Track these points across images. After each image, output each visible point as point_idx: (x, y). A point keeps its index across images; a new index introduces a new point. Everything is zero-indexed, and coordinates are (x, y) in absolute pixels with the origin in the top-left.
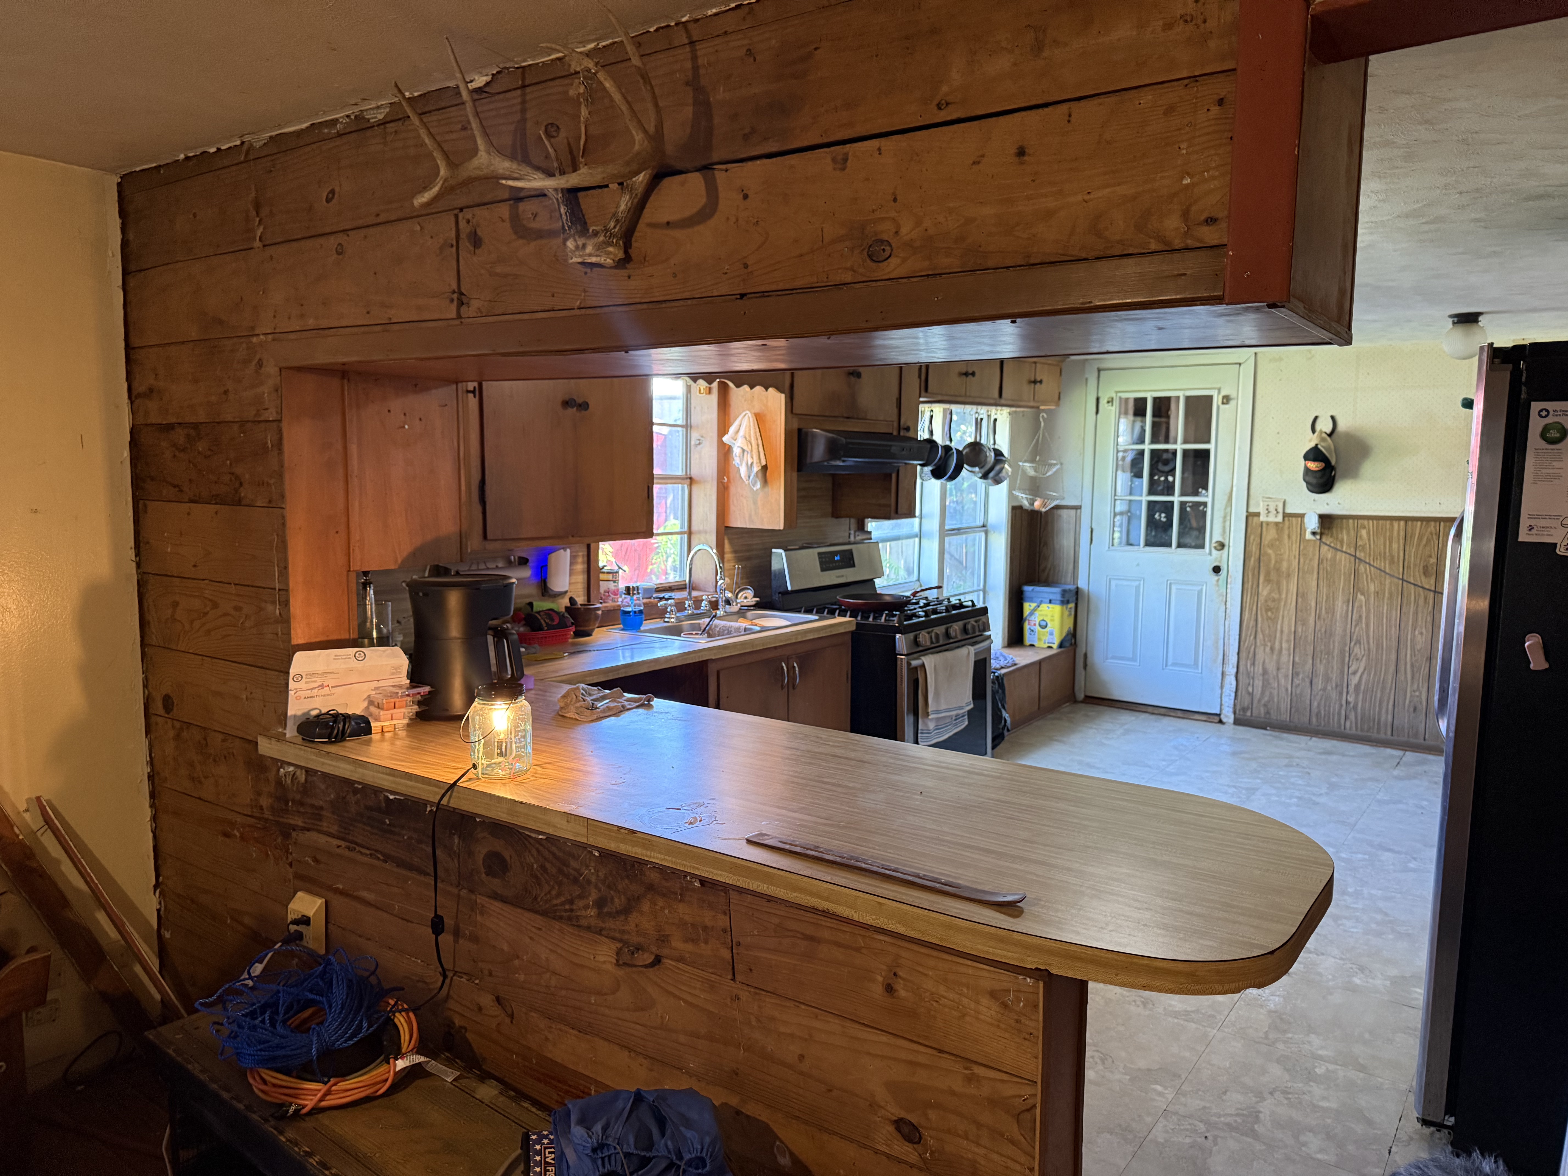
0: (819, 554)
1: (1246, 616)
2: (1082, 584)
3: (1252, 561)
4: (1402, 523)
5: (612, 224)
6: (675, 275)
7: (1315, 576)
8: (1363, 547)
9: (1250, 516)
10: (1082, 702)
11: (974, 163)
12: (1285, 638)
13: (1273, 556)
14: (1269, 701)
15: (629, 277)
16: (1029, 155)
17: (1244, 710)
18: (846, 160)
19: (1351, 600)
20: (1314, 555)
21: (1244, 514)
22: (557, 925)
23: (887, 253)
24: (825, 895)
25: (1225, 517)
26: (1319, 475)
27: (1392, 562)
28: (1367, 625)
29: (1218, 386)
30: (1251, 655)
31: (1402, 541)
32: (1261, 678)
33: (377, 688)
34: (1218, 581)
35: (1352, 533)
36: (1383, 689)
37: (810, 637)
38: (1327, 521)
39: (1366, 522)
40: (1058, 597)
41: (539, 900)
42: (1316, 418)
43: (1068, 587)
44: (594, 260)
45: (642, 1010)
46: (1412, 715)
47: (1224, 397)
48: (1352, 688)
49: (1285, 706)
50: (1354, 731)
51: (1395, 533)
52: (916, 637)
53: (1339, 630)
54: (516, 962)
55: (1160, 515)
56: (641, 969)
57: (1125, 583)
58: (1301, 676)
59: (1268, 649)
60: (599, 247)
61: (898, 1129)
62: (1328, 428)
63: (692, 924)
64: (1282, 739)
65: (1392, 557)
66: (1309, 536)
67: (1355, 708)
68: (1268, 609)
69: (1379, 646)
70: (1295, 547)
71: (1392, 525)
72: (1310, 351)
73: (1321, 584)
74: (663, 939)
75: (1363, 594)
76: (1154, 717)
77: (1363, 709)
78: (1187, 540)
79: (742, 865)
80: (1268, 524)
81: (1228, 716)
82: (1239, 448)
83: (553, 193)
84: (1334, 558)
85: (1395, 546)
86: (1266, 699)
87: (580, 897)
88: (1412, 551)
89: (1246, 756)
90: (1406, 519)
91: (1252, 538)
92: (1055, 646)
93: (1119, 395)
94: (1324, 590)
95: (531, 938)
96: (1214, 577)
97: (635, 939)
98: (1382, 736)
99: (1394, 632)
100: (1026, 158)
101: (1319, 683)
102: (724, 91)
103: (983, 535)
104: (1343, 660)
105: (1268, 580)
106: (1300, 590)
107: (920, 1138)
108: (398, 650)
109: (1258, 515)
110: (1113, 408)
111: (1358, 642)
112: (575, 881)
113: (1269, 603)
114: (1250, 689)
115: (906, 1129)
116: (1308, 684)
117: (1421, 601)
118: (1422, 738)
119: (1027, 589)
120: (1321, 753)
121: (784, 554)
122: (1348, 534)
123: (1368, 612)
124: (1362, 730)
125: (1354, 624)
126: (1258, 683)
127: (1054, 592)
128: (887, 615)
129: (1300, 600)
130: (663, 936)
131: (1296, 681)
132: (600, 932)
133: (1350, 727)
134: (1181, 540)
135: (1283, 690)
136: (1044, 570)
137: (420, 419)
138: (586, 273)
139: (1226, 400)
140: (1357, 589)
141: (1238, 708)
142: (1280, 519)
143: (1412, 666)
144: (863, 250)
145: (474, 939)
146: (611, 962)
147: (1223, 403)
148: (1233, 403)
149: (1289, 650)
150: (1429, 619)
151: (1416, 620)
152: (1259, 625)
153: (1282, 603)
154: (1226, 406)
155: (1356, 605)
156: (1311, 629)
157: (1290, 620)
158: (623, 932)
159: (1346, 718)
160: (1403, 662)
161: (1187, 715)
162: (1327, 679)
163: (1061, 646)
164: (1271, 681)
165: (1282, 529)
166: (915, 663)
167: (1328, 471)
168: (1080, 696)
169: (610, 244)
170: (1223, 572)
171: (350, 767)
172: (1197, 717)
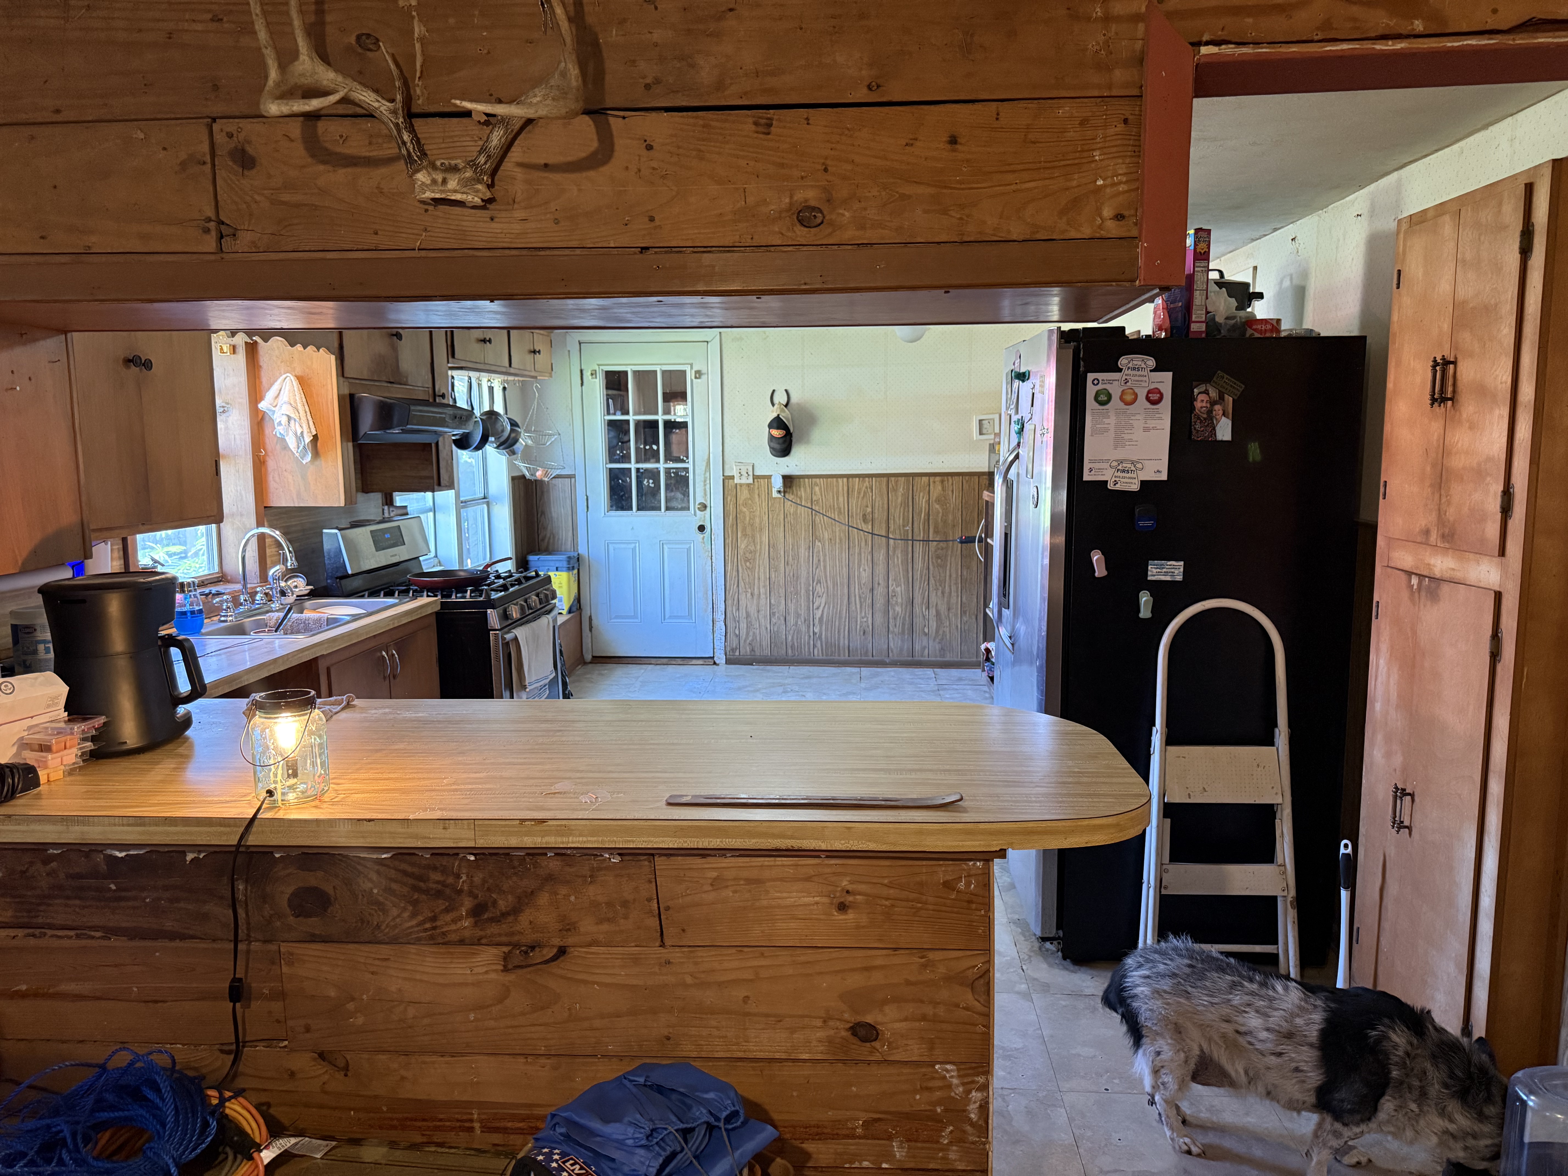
0: (371, 532)
1: (729, 568)
2: (582, 550)
3: (731, 520)
4: (845, 480)
5: (482, 159)
6: (557, 222)
7: (782, 529)
8: (817, 501)
9: (727, 479)
10: (591, 663)
11: (907, 145)
12: (762, 584)
13: (747, 513)
14: (753, 640)
15: (492, 219)
16: (961, 144)
17: (733, 650)
18: (770, 125)
19: (811, 547)
20: (780, 511)
21: (722, 478)
22: (412, 948)
23: (819, 221)
24: (789, 833)
25: (705, 481)
26: (781, 441)
27: (840, 513)
28: (825, 567)
29: (690, 362)
30: (735, 602)
31: (846, 495)
32: (745, 621)
33: (30, 728)
34: (703, 538)
35: (808, 490)
36: (840, 618)
37: (405, 621)
38: (789, 481)
39: (818, 480)
40: (565, 564)
41: (383, 927)
42: (774, 391)
43: (572, 554)
44: (458, 197)
45: (542, 1008)
46: (863, 637)
47: (696, 372)
48: (817, 621)
49: (766, 642)
50: (821, 657)
51: (840, 489)
52: (505, 611)
53: (804, 574)
54: (351, 1006)
55: (648, 482)
56: (539, 966)
57: (623, 546)
58: (777, 615)
59: (749, 595)
60: (466, 184)
61: (855, 1034)
62: (784, 400)
63: (606, 903)
64: (768, 671)
65: (839, 509)
66: (775, 494)
67: (820, 637)
68: (747, 560)
69: (835, 584)
70: (764, 504)
71: (837, 481)
72: (765, 333)
73: (787, 535)
74: (568, 927)
75: (820, 541)
76: (658, 667)
77: (826, 638)
78: (674, 504)
79: (689, 826)
80: (741, 485)
81: (720, 658)
82: (713, 419)
83: (390, 116)
84: (795, 513)
85: (841, 499)
86: (750, 638)
87: (447, 910)
88: (853, 502)
89: (749, 689)
90: (848, 476)
91: (729, 498)
92: (564, 612)
93: (601, 367)
94: (790, 540)
95: (373, 973)
96: (700, 536)
97: (529, 937)
98: (842, 658)
99: (845, 570)
100: (958, 146)
101: (791, 620)
102: (617, 35)
103: (485, 506)
104: (809, 598)
105: (745, 535)
106: (771, 542)
107: (878, 1034)
108: (51, 676)
109: (732, 477)
110: (597, 380)
111: (819, 582)
112: (439, 894)
113: (747, 555)
114: (737, 632)
115: (862, 1032)
116: (783, 622)
117: (863, 544)
118: (870, 654)
119: (531, 558)
120: (802, 678)
121: (339, 535)
122: (805, 491)
123: (825, 556)
124: (827, 655)
125: (815, 567)
126: (743, 625)
127: (560, 559)
128: (472, 592)
129: (771, 550)
130: (568, 924)
131: (774, 621)
132: (478, 942)
133: (818, 654)
134: (669, 504)
135: (764, 628)
136: (543, 540)
137: (30, 379)
138: (426, 211)
139: (698, 374)
140: (815, 537)
141: (728, 649)
142: (750, 481)
143: (860, 597)
144: (793, 214)
145: (281, 995)
146: (496, 971)
147: (696, 378)
148: (704, 377)
149: (766, 594)
150: (870, 558)
151: (860, 560)
152: (740, 575)
153: (758, 554)
154: (699, 380)
155: (815, 551)
156: (782, 575)
157: (765, 568)
158: (512, 934)
159: (814, 646)
160: (853, 595)
161: (685, 662)
162: (798, 616)
163: (570, 612)
164: (754, 622)
165: (753, 489)
166: (508, 637)
167: (788, 437)
168: (588, 657)
169: (479, 181)
170: (708, 530)
171: (59, 828)
172: (694, 662)
